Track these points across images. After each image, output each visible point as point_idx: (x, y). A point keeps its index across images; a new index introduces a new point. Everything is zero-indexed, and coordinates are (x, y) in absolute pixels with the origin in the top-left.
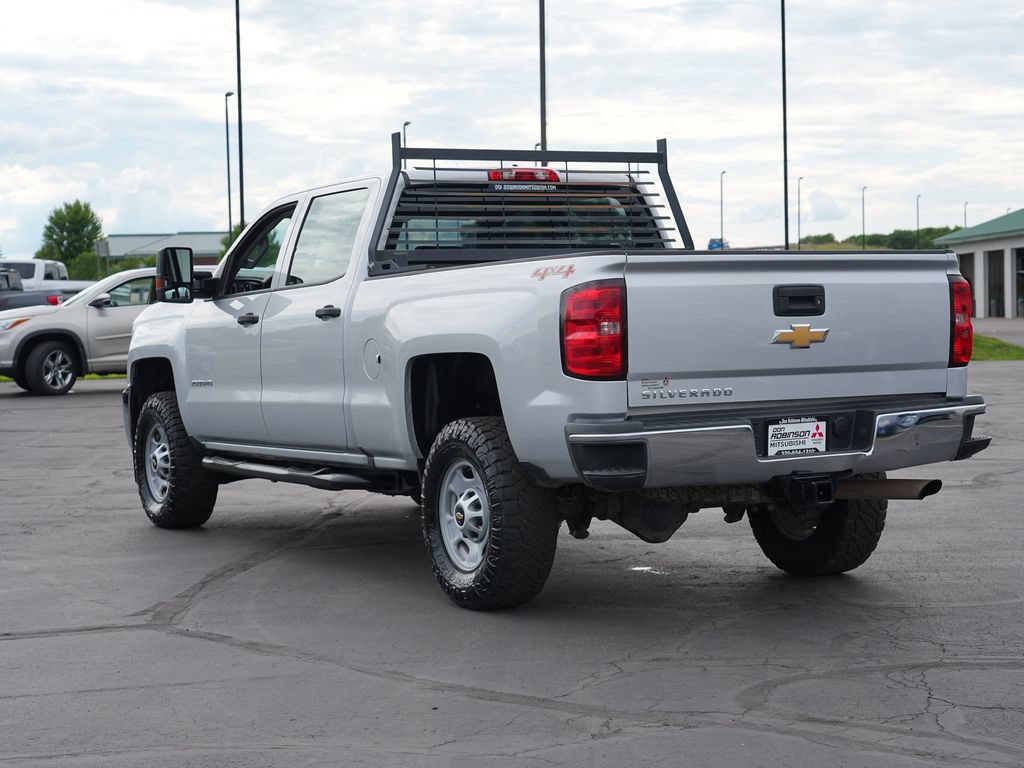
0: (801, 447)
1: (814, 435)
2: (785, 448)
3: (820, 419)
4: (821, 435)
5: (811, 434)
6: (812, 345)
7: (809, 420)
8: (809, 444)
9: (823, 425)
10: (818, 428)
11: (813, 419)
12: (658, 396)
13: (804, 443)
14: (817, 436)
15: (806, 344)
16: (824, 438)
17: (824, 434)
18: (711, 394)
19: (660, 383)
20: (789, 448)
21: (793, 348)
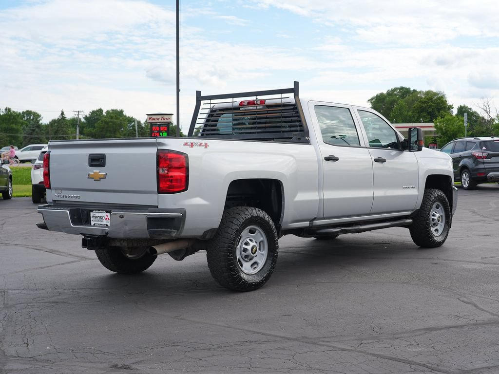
0: (102, 223)
1: (106, 219)
4: (109, 219)
6: (101, 180)
8: (105, 222)
9: (109, 215)
10: (107, 216)
11: (105, 212)
12: (59, 197)
13: (103, 221)
16: (110, 220)
18: (74, 197)
20: (98, 223)
21: (95, 180)
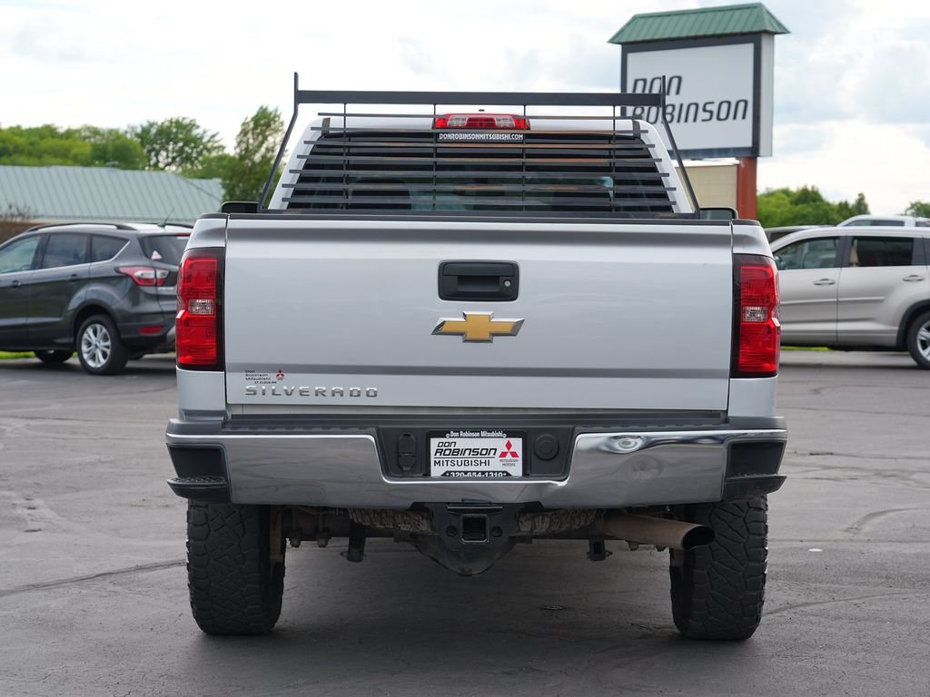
0: (483, 468)
1: (503, 455)
2: (456, 468)
3: (511, 434)
4: (514, 455)
5: (498, 453)
6: (495, 338)
7: (493, 434)
8: (496, 464)
9: (517, 444)
10: (509, 446)
11: (500, 434)
12: (269, 393)
13: (487, 463)
14: (509, 457)
15: (487, 337)
16: (520, 459)
17: (520, 453)
18: (346, 394)
19: (273, 376)
20: (463, 468)
21: (465, 341)
